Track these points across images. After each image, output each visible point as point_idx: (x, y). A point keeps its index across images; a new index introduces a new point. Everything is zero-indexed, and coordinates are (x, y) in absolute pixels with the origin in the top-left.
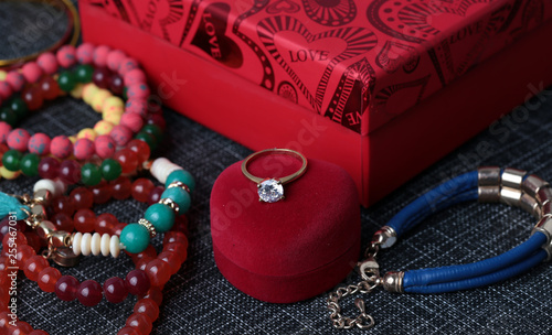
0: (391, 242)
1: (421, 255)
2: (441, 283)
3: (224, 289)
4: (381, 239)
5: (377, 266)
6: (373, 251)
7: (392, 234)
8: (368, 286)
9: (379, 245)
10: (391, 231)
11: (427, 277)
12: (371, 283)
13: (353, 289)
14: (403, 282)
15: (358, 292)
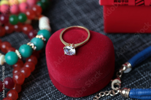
0: (129, 70)
1: (142, 77)
2: (147, 96)
3: (51, 85)
4: (124, 68)
5: (120, 82)
6: (120, 74)
7: (130, 67)
8: (114, 92)
9: (123, 71)
10: (129, 65)
11: (140, 93)
12: (116, 92)
13: (107, 93)
14: (129, 94)
15: (109, 95)
